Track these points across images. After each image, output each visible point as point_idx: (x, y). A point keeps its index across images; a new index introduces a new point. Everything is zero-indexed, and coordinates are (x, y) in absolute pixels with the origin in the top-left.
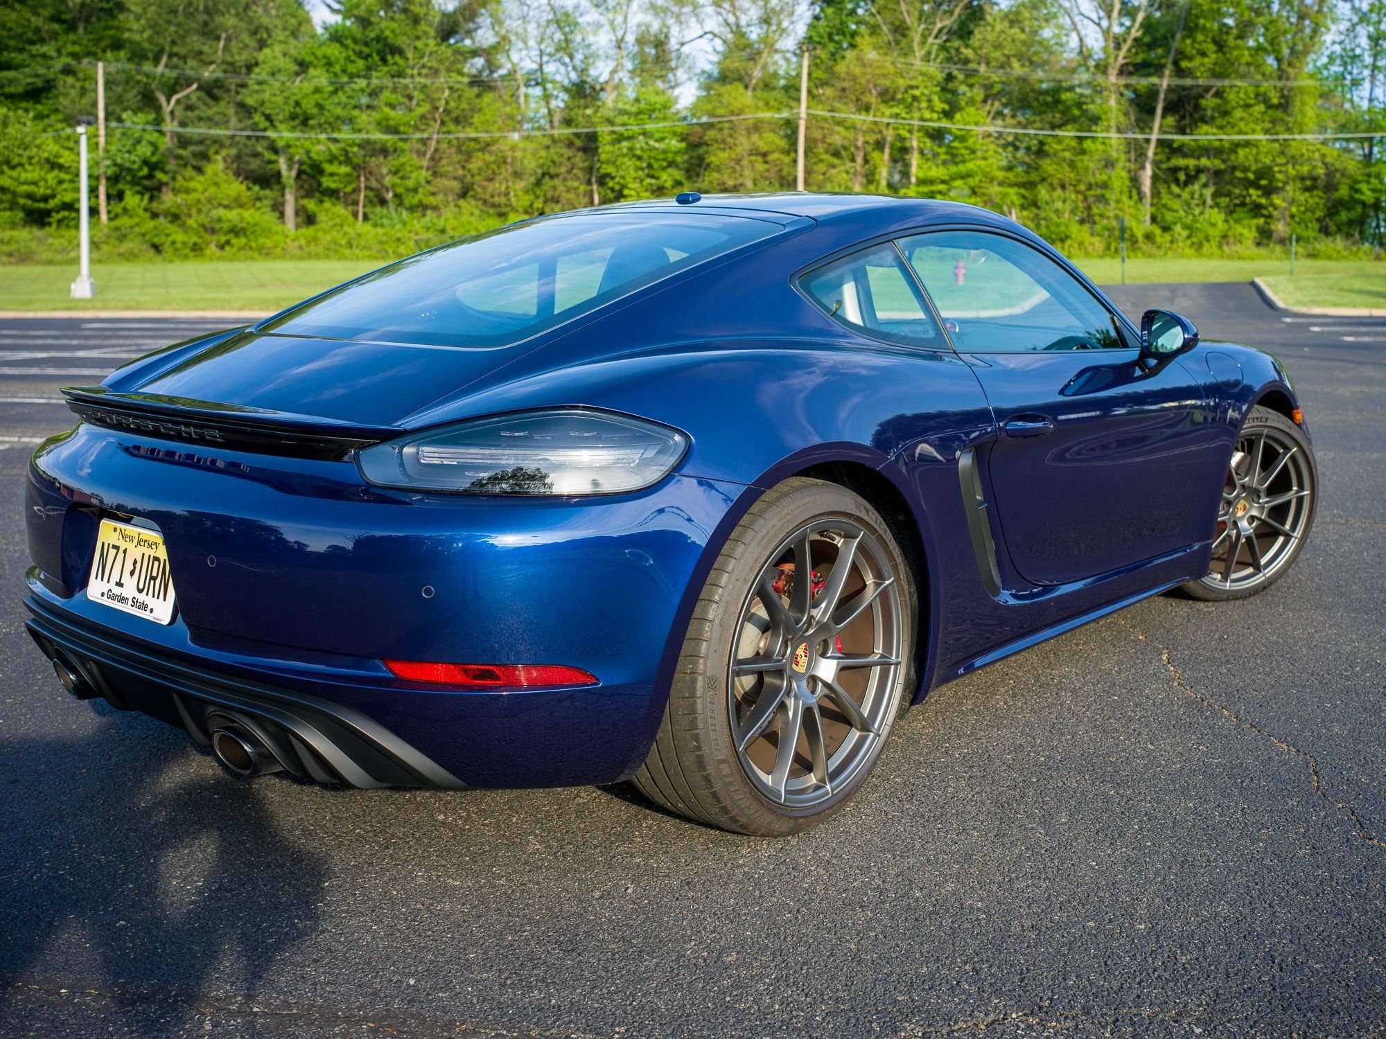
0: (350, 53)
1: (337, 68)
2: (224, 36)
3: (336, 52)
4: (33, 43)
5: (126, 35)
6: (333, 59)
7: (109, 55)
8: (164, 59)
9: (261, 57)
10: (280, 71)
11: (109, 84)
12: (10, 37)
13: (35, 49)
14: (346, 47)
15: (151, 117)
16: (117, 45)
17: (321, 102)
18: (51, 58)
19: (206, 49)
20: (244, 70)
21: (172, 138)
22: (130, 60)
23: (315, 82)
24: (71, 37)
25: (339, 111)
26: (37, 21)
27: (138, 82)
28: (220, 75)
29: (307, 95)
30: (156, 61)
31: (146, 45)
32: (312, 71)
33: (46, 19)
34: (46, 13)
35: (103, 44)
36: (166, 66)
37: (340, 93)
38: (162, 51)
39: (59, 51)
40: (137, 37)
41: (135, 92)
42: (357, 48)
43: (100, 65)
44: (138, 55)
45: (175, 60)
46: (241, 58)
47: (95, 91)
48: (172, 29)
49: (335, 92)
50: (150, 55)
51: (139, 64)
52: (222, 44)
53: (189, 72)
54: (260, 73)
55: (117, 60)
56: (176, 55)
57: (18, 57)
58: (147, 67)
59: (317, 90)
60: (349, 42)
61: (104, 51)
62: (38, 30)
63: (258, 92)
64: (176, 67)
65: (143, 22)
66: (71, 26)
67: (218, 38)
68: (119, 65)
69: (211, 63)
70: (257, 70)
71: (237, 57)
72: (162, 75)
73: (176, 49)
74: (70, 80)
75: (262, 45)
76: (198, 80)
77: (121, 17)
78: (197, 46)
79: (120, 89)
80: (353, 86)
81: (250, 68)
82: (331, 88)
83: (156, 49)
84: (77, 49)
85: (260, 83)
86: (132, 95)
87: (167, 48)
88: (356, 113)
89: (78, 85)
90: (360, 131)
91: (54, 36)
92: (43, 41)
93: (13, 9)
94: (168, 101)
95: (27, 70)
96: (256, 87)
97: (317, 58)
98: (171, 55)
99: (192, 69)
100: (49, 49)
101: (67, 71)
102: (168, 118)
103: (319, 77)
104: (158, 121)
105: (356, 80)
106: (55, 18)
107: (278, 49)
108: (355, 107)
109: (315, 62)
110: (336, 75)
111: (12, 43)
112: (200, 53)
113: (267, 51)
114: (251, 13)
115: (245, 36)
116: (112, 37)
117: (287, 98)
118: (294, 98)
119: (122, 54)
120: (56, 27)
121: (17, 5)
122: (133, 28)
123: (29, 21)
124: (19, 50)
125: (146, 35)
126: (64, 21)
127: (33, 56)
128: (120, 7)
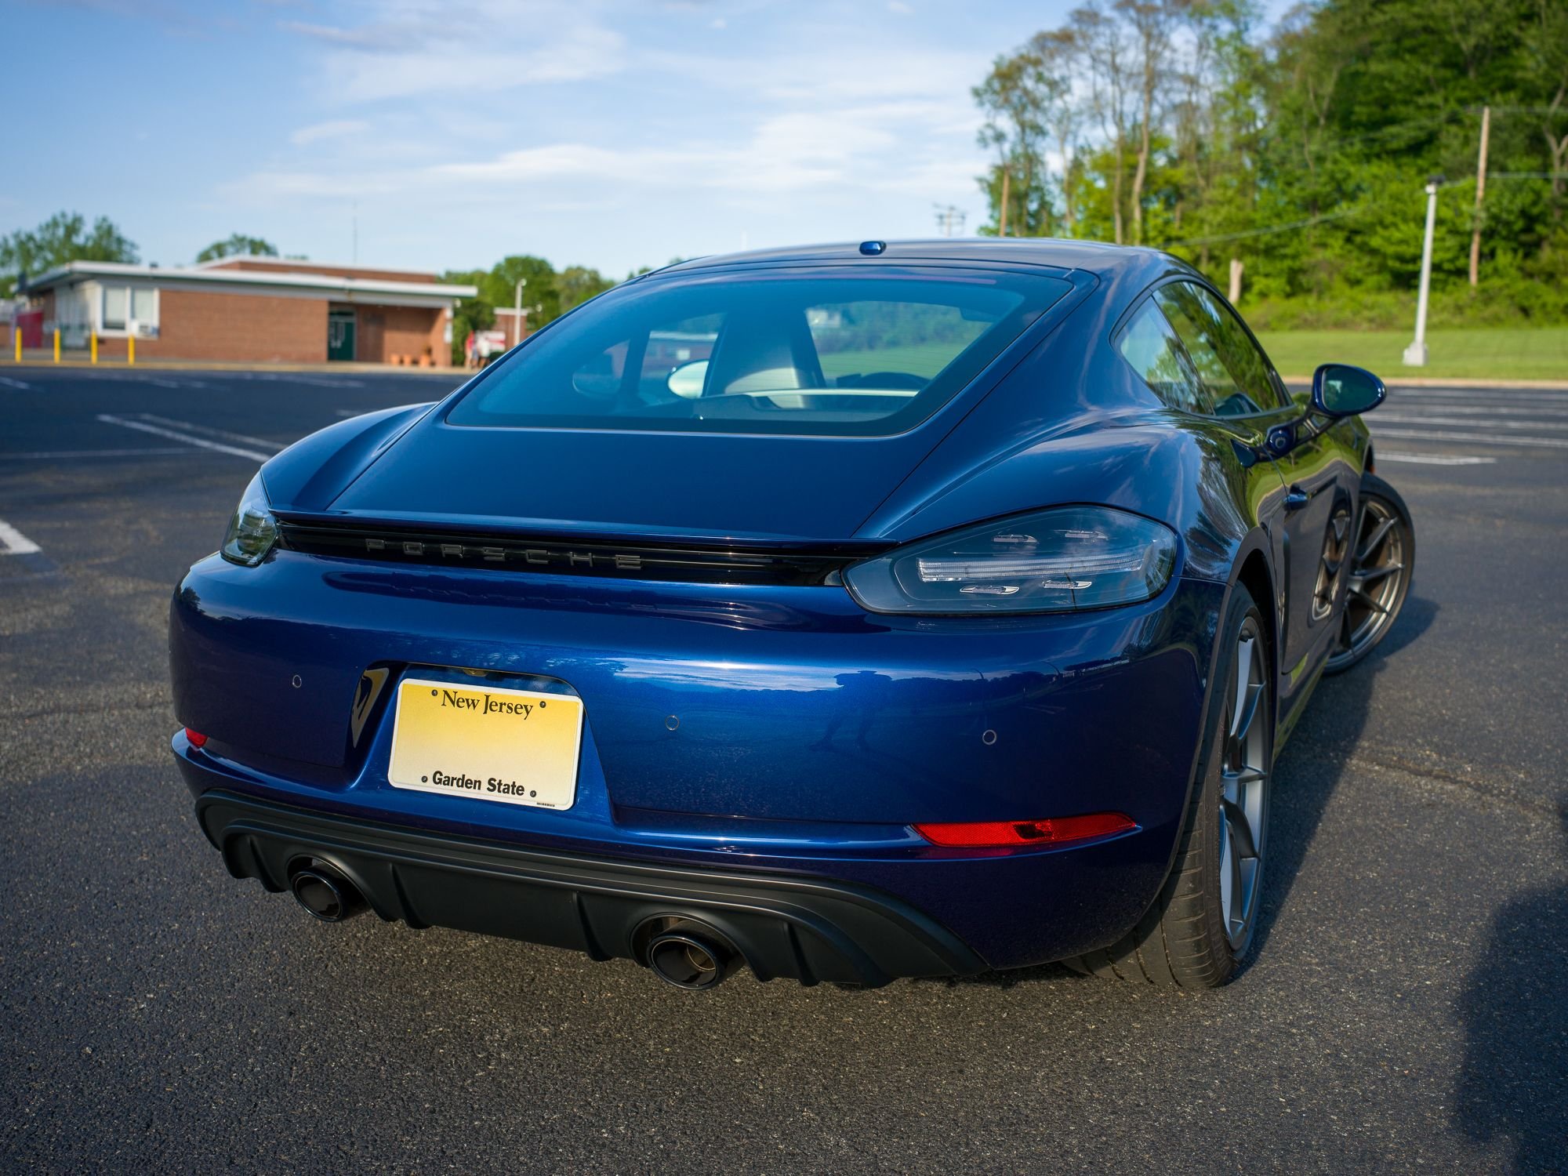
4: (1420, 93)
5: (1519, 74)
7: (1499, 98)
8: (1559, 96)
11: (1495, 129)
12: (1398, 91)
13: (1421, 101)
15: (1535, 161)
16: (1508, 86)
18: (1438, 107)
21: (1559, 186)
22: (1521, 100)
24: (1463, 82)
26: (1426, 70)
27: (1528, 125)
30: (1551, 97)
31: (1540, 82)
33: (1436, 67)
34: (1436, 59)
35: (1494, 86)
36: (1561, 104)
38: (1557, 88)
39: (1446, 100)
40: (1530, 75)
41: (1521, 136)
43: (1487, 111)
44: (1530, 95)
47: (1479, 139)
50: (1544, 93)
51: (1530, 105)
55: (1506, 103)
57: (1403, 110)
58: (1539, 107)
61: (1493, 94)
62: (1427, 80)
65: (1539, 57)
66: (1463, 71)
68: (1508, 109)
72: (1555, 115)
74: (1453, 129)
77: (1515, 53)
79: (1505, 135)
83: (1549, 85)
84: (1465, 94)
86: (1519, 140)
89: (1461, 133)
91: (1444, 83)
92: (1431, 91)
93: (1403, 60)
94: (1559, 143)
95: (1411, 124)
100: (1437, 99)
101: (1454, 119)
102: (1556, 162)
104: (1545, 168)
106: (1446, 64)
111: (1399, 96)
116: (1506, 77)
119: (1513, 95)
120: (1447, 73)
121: (1407, 57)
122: (1530, 65)
123: (1418, 71)
124: (1406, 103)
125: (1541, 72)
126: (1457, 65)
127: (1419, 108)
128: (1518, 43)
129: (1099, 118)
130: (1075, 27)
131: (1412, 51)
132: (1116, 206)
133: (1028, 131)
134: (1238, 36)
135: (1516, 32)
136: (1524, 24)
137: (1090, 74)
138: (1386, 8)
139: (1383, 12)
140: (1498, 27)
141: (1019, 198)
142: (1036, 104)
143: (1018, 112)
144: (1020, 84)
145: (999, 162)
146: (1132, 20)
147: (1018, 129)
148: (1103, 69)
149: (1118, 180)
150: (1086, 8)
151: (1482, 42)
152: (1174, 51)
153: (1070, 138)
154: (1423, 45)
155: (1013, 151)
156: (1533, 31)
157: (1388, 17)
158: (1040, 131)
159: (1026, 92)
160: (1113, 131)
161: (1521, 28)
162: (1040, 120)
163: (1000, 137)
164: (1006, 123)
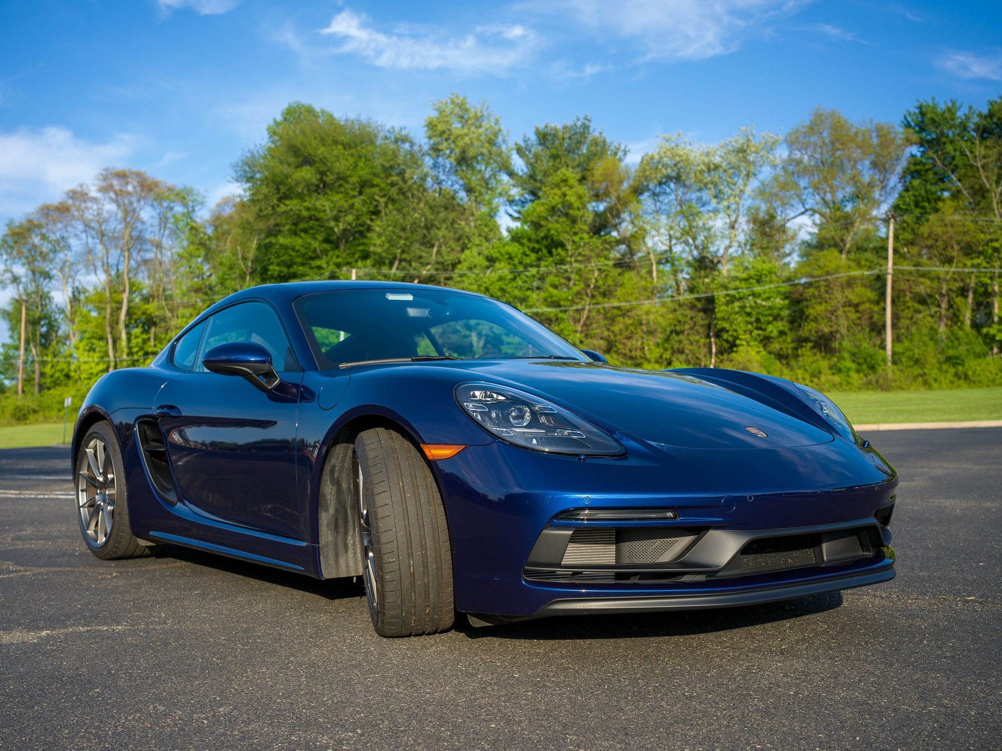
0: (526, 249)
1: (516, 261)
2: (437, 244)
3: (516, 250)
4: (312, 259)
5: (372, 249)
6: (513, 254)
7: (360, 263)
8: (397, 263)
9: (463, 257)
10: (475, 266)
12: (298, 256)
13: (313, 264)
14: (522, 244)
16: (365, 256)
17: (504, 287)
18: (323, 268)
19: (424, 254)
20: (450, 267)
22: (373, 266)
23: (500, 273)
24: (337, 252)
25: (517, 293)
26: (315, 244)
28: (433, 272)
29: (493, 282)
30: (391, 264)
31: (384, 255)
32: (497, 265)
33: (320, 242)
34: (320, 237)
35: (357, 256)
36: (397, 269)
37: (518, 279)
38: (395, 258)
39: (328, 263)
40: (379, 250)
42: (531, 245)
43: (354, 271)
44: (380, 262)
45: (404, 264)
46: (449, 258)
48: (402, 242)
49: (514, 279)
50: (387, 261)
51: (379, 269)
52: (435, 249)
53: (412, 272)
54: (462, 268)
55: (365, 267)
56: (405, 260)
57: (302, 269)
58: (384, 271)
59: (501, 279)
60: (525, 241)
61: (356, 261)
62: (315, 251)
63: (459, 282)
64: (404, 268)
65: (383, 238)
66: (336, 245)
67: (432, 246)
68: (366, 270)
69: (428, 264)
70: (459, 266)
71: (446, 258)
72: (395, 274)
73: (404, 256)
75: (464, 248)
76: (419, 277)
77: (369, 235)
78: (418, 253)
80: (527, 273)
81: (454, 265)
82: (511, 276)
83: (391, 257)
84: (339, 260)
85: (461, 276)
87: (398, 256)
88: (529, 293)
90: (531, 307)
91: (325, 252)
92: (318, 257)
93: (301, 237)
96: (459, 279)
97: (502, 254)
98: (401, 261)
99: (415, 269)
100: (322, 262)
101: (334, 276)
103: (503, 269)
105: (530, 269)
106: (326, 241)
107: (475, 250)
108: (528, 289)
109: (500, 258)
110: (515, 266)
112: (421, 257)
113: (467, 252)
114: (456, 226)
115: (452, 244)
116: (363, 251)
117: (479, 286)
118: (484, 285)
119: (368, 262)
120: (327, 246)
121: (303, 234)
122: (376, 243)
123: (310, 244)
124: (303, 264)
125: (385, 248)
126: (332, 241)
127: (312, 268)
128: (369, 229)
129: (92, 268)
130: (70, 202)
131: (305, 231)
132: (108, 329)
133: (38, 276)
134: (189, 215)
135: (369, 222)
136: (374, 217)
137: (84, 236)
138: (287, 202)
139: (287, 205)
140: (357, 219)
141: (34, 323)
142: (44, 256)
143: (30, 262)
144: (30, 240)
145: (17, 297)
146: (111, 199)
147: (30, 273)
148: (93, 233)
149: (109, 311)
150: (79, 189)
151: (349, 228)
152: (143, 223)
153: (70, 280)
154: (311, 228)
155: (25, 290)
156: (378, 222)
157: (289, 208)
158: (48, 276)
159: (35, 247)
160: (103, 277)
161: (372, 220)
162: (47, 267)
163: (15, 280)
164: (20, 270)
